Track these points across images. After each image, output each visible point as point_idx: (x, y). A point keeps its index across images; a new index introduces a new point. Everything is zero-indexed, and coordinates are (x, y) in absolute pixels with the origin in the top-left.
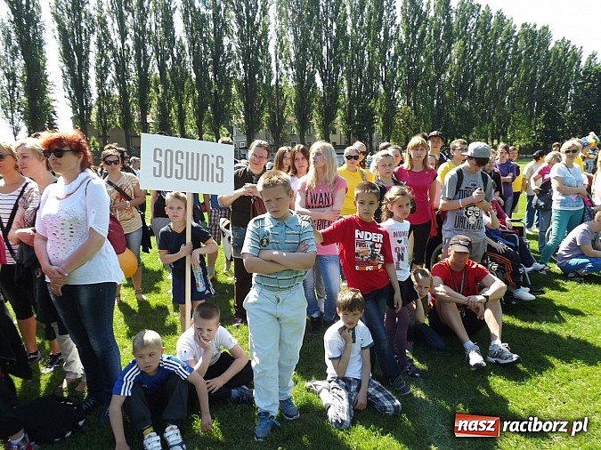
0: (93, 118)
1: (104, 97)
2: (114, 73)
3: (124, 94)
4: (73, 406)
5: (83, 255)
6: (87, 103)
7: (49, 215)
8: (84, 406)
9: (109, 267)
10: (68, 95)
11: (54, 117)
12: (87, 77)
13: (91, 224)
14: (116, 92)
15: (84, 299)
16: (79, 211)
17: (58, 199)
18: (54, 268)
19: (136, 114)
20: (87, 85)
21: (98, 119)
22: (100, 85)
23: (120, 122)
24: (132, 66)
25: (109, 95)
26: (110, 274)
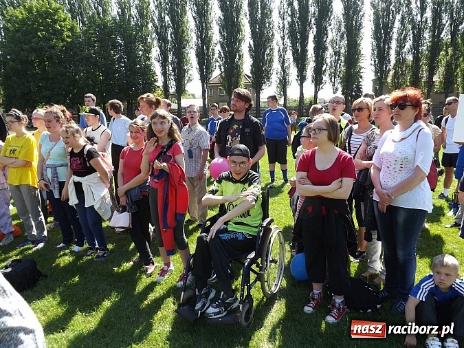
0: (389, 80)
1: (400, 62)
2: (411, 42)
3: (417, 59)
4: (374, 292)
5: (407, 186)
6: (386, 68)
7: (386, 153)
8: (380, 295)
9: (424, 198)
10: (373, 63)
11: (361, 80)
12: (389, 48)
13: (418, 163)
14: (410, 58)
15: (401, 218)
16: (410, 153)
17: (394, 141)
18: (385, 191)
19: (425, 75)
20: (388, 54)
21: (393, 80)
22: (398, 54)
23: (410, 82)
24: (427, 35)
25: (404, 60)
26: (424, 203)
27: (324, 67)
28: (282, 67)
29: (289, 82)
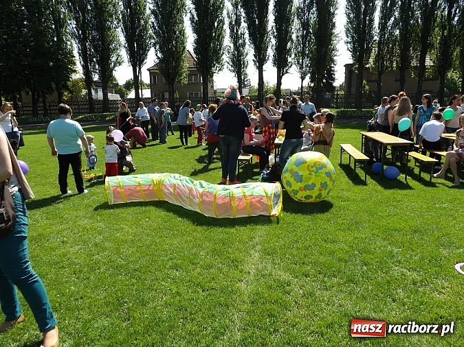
10: (350, 41)
11: (333, 64)
27: (289, 44)
28: (235, 44)
29: (244, 63)
